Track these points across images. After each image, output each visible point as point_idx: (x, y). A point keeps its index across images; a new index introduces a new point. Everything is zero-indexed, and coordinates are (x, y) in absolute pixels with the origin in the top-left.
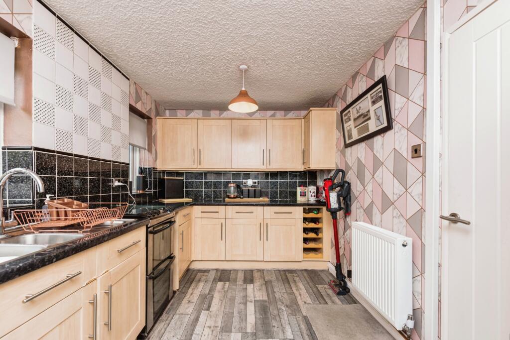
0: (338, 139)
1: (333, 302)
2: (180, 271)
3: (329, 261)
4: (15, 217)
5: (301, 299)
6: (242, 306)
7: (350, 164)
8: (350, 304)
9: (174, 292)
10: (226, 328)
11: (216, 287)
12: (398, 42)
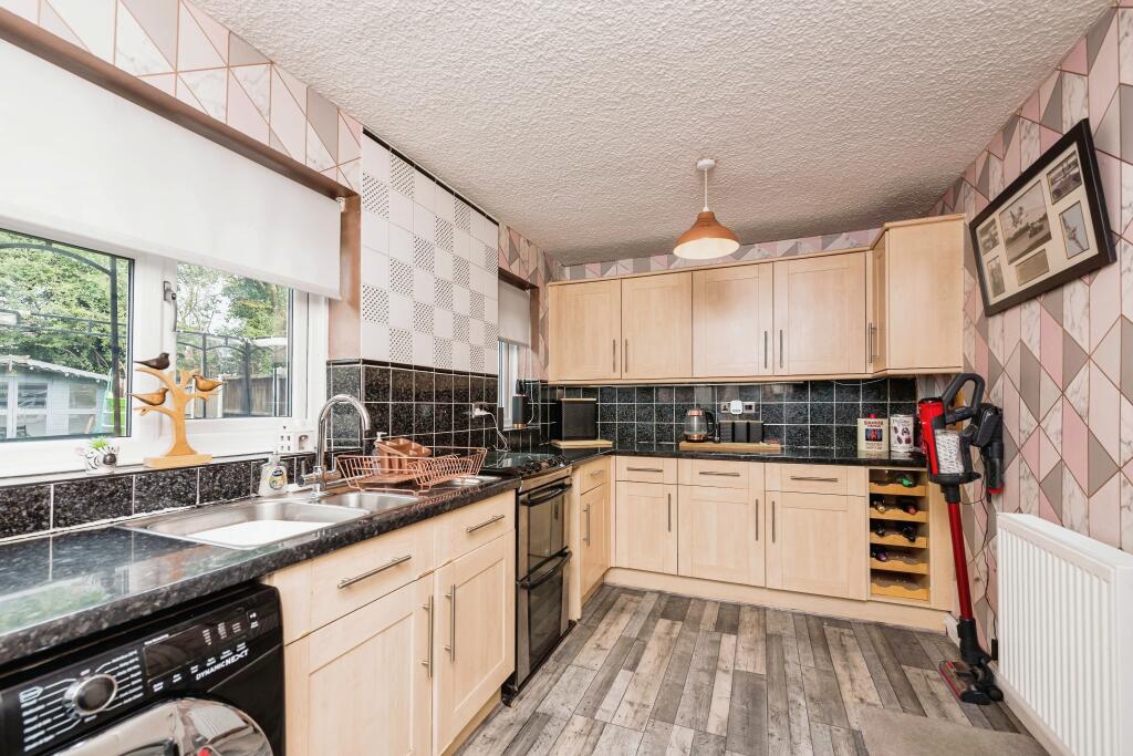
0: (968, 294)
1: (944, 715)
2: (584, 583)
3: (949, 612)
4: (338, 466)
5: (853, 690)
6: (705, 678)
7: (1000, 360)
8: (995, 729)
9: (572, 624)
10: (665, 713)
11: (654, 627)
12: (1126, 20)
